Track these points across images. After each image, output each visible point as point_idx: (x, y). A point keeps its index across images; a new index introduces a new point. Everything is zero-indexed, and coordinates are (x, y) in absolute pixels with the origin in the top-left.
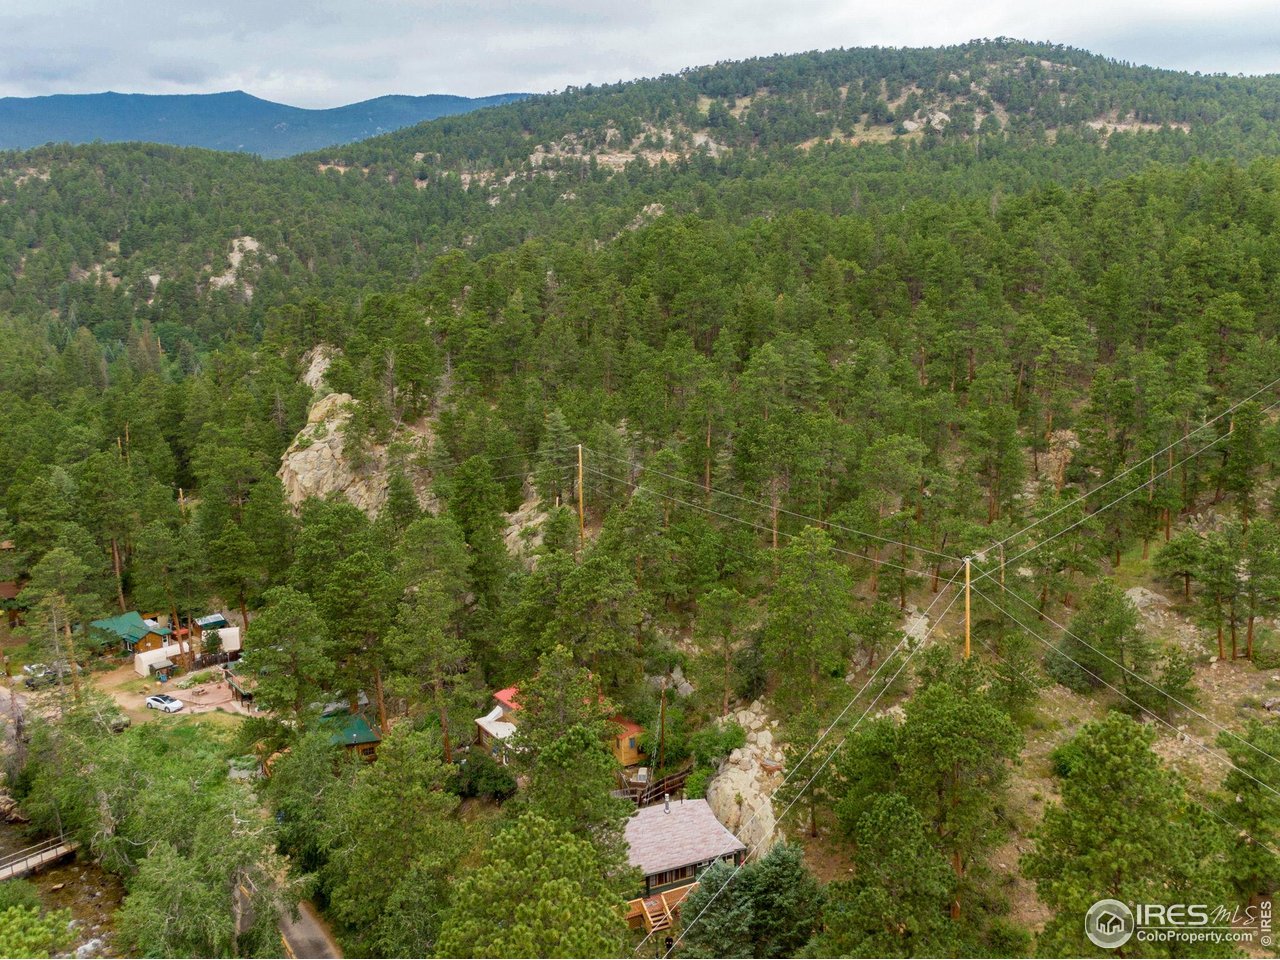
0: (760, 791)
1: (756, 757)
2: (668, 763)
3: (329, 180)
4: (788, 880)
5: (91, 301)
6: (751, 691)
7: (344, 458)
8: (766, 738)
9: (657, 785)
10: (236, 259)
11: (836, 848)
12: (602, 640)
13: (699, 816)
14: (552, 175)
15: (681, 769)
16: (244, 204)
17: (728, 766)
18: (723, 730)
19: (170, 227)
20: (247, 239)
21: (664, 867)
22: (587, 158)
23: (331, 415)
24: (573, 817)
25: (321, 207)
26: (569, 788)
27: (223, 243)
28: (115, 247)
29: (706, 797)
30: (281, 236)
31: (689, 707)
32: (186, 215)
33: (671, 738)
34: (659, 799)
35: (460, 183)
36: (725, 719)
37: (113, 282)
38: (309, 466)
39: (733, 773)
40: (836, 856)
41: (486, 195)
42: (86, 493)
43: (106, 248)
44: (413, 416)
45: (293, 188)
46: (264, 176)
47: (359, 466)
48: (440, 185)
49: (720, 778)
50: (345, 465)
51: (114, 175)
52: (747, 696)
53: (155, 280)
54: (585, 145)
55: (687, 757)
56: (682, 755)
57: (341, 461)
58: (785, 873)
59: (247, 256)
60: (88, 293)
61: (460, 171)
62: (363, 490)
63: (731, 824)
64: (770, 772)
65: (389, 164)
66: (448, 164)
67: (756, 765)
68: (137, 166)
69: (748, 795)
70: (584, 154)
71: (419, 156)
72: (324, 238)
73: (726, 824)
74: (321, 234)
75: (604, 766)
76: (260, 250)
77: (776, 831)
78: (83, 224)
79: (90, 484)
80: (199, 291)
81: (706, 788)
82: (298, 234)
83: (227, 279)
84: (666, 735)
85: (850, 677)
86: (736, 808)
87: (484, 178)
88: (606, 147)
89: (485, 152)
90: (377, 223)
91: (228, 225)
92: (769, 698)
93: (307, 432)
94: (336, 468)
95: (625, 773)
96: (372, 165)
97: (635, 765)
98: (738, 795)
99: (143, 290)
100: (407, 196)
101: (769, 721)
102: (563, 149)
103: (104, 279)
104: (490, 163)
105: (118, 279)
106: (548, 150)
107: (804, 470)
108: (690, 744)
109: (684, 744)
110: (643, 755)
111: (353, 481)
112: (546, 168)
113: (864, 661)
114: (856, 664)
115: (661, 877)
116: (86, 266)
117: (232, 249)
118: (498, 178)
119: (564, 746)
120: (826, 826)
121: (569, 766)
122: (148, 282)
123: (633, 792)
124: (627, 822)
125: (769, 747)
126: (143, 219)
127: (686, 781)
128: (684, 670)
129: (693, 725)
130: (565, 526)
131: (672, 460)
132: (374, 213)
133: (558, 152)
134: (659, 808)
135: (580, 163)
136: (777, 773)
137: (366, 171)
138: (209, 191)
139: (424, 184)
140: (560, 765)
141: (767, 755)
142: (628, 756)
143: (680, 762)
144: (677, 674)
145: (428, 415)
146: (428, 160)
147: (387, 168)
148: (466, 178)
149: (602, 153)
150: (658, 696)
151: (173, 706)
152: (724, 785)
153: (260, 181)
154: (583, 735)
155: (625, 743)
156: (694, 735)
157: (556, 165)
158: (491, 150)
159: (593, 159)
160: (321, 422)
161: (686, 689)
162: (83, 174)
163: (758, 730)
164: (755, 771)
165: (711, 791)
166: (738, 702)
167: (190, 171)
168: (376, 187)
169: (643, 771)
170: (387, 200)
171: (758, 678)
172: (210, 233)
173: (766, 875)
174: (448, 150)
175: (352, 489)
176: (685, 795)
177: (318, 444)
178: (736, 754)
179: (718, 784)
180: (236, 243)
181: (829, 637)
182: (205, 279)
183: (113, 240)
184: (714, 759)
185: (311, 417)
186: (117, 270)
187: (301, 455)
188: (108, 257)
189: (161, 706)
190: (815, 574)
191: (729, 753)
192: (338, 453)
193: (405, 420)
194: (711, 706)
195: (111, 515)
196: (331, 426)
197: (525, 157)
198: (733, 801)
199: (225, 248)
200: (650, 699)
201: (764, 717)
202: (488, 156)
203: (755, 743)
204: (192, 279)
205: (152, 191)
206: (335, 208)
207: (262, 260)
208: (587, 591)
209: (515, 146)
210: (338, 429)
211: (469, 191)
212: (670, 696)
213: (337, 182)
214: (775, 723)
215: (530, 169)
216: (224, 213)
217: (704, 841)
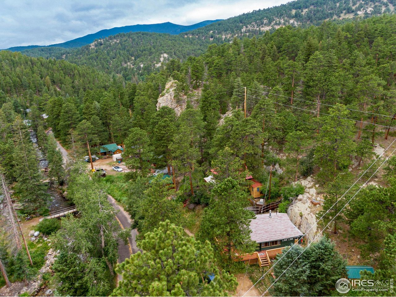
0: (311, 212)
1: (309, 198)
2: (272, 198)
3: (187, 39)
4: (328, 256)
5: (126, 71)
6: (307, 173)
7: (174, 99)
8: (313, 191)
9: (267, 206)
10: (162, 59)
11: (346, 240)
12: (247, 149)
13: (284, 220)
14: (247, 34)
15: (277, 201)
16: (165, 46)
17: (297, 201)
18: (295, 187)
19: (147, 52)
20: (165, 54)
21: (268, 240)
22: (258, 29)
23: (171, 86)
24: (226, 217)
25: (185, 46)
26: (225, 204)
27: (159, 56)
28: (133, 58)
29: (287, 212)
30: (173, 53)
31: (281, 178)
32: (150, 49)
33: (273, 189)
34: (267, 211)
35: (222, 38)
36: (296, 183)
37: (132, 67)
38: (164, 101)
39: (299, 204)
40: (346, 243)
41: (229, 41)
42: (102, 108)
43: (131, 58)
44: (196, 87)
45: (178, 41)
46: (171, 39)
47: (179, 101)
48: (216, 39)
49: (293, 205)
50: (175, 101)
51: (134, 40)
52: (305, 175)
53: (142, 66)
54: (258, 25)
55: (280, 196)
56: (278, 196)
57: (173, 100)
58: (327, 253)
59: (165, 58)
60: (126, 69)
61: (222, 35)
62: (179, 109)
63: (297, 224)
64: (315, 205)
65: (203, 34)
66: (219, 33)
67: (309, 201)
68: (139, 38)
69: (305, 213)
70: (257, 28)
71: (211, 32)
72: (185, 53)
73: (295, 224)
74: (184, 52)
75: (240, 196)
76: (168, 57)
77: (318, 230)
78: (126, 52)
79: (103, 106)
80: (152, 68)
81: (287, 209)
82: (178, 53)
83: (159, 65)
84: (272, 188)
85: (350, 170)
86: (299, 218)
87: (229, 36)
88: (263, 25)
89: (229, 29)
90: (199, 49)
91: (160, 51)
92: (315, 176)
93: (164, 92)
94: (172, 102)
95: (255, 201)
96: (199, 35)
97: (259, 198)
98: (301, 213)
99: (139, 68)
100: (207, 42)
101: (314, 185)
102: (251, 27)
103: (130, 66)
104: (231, 32)
105: (133, 66)
106: (247, 27)
107: (332, 91)
108: (281, 192)
109: (279, 191)
110: (262, 194)
111: (177, 106)
112: (246, 32)
113: (357, 164)
114: (353, 165)
115: (266, 244)
116: (126, 63)
117: (161, 57)
118: (232, 36)
119: (223, 186)
120: (341, 230)
121: (225, 195)
122: (140, 66)
123: (257, 208)
124: (250, 221)
125: (315, 195)
126: (140, 51)
127: (279, 205)
128: (280, 165)
129: (283, 185)
130: (239, 115)
131: (279, 90)
132: (199, 47)
133: (250, 27)
134: (267, 215)
135: (256, 30)
136: (318, 205)
137: (197, 36)
138: (157, 43)
139: (212, 39)
140: (221, 195)
141: (314, 198)
142: (256, 194)
143: (277, 198)
144: (277, 166)
145: (200, 87)
146: (214, 32)
147: (203, 35)
148: (224, 37)
149: (262, 27)
150: (269, 173)
151: (120, 170)
152: (294, 208)
153: (169, 40)
154: (231, 182)
155: (255, 189)
156: (283, 188)
157: (249, 31)
158: (231, 29)
159: (260, 29)
160: (168, 89)
161: (280, 171)
162: (127, 40)
163: (309, 188)
164: (309, 204)
165: (289, 210)
166: (301, 177)
167: (152, 38)
168: (199, 40)
169: (262, 200)
170: (202, 43)
171: (310, 168)
172: (156, 53)
173: (317, 253)
174: (219, 29)
175: (176, 109)
176: (278, 211)
177: (167, 95)
178: (300, 197)
179: (292, 208)
180: (162, 55)
181: (345, 151)
182: (154, 65)
183: (133, 56)
184: (291, 198)
185: (166, 87)
186: (133, 64)
187: (162, 98)
188: (131, 61)
189: (116, 170)
190: (340, 124)
191: (297, 196)
192: (172, 98)
193: (193, 88)
194: (290, 178)
195: (109, 115)
196: (171, 90)
197: (240, 30)
198: (298, 215)
199: (159, 57)
200: (266, 174)
201: (312, 183)
202: (230, 31)
203: (309, 193)
204: (151, 65)
205: (143, 44)
206: (188, 46)
207: (168, 60)
208: (242, 130)
209: (238, 27)
210: (173, 90)
211: (224, 40)
212: (274, 174)
213: (189, 39)
214: (317, 186)
215: (241, 33)
216: (160, 48)
217: (286, 230)
